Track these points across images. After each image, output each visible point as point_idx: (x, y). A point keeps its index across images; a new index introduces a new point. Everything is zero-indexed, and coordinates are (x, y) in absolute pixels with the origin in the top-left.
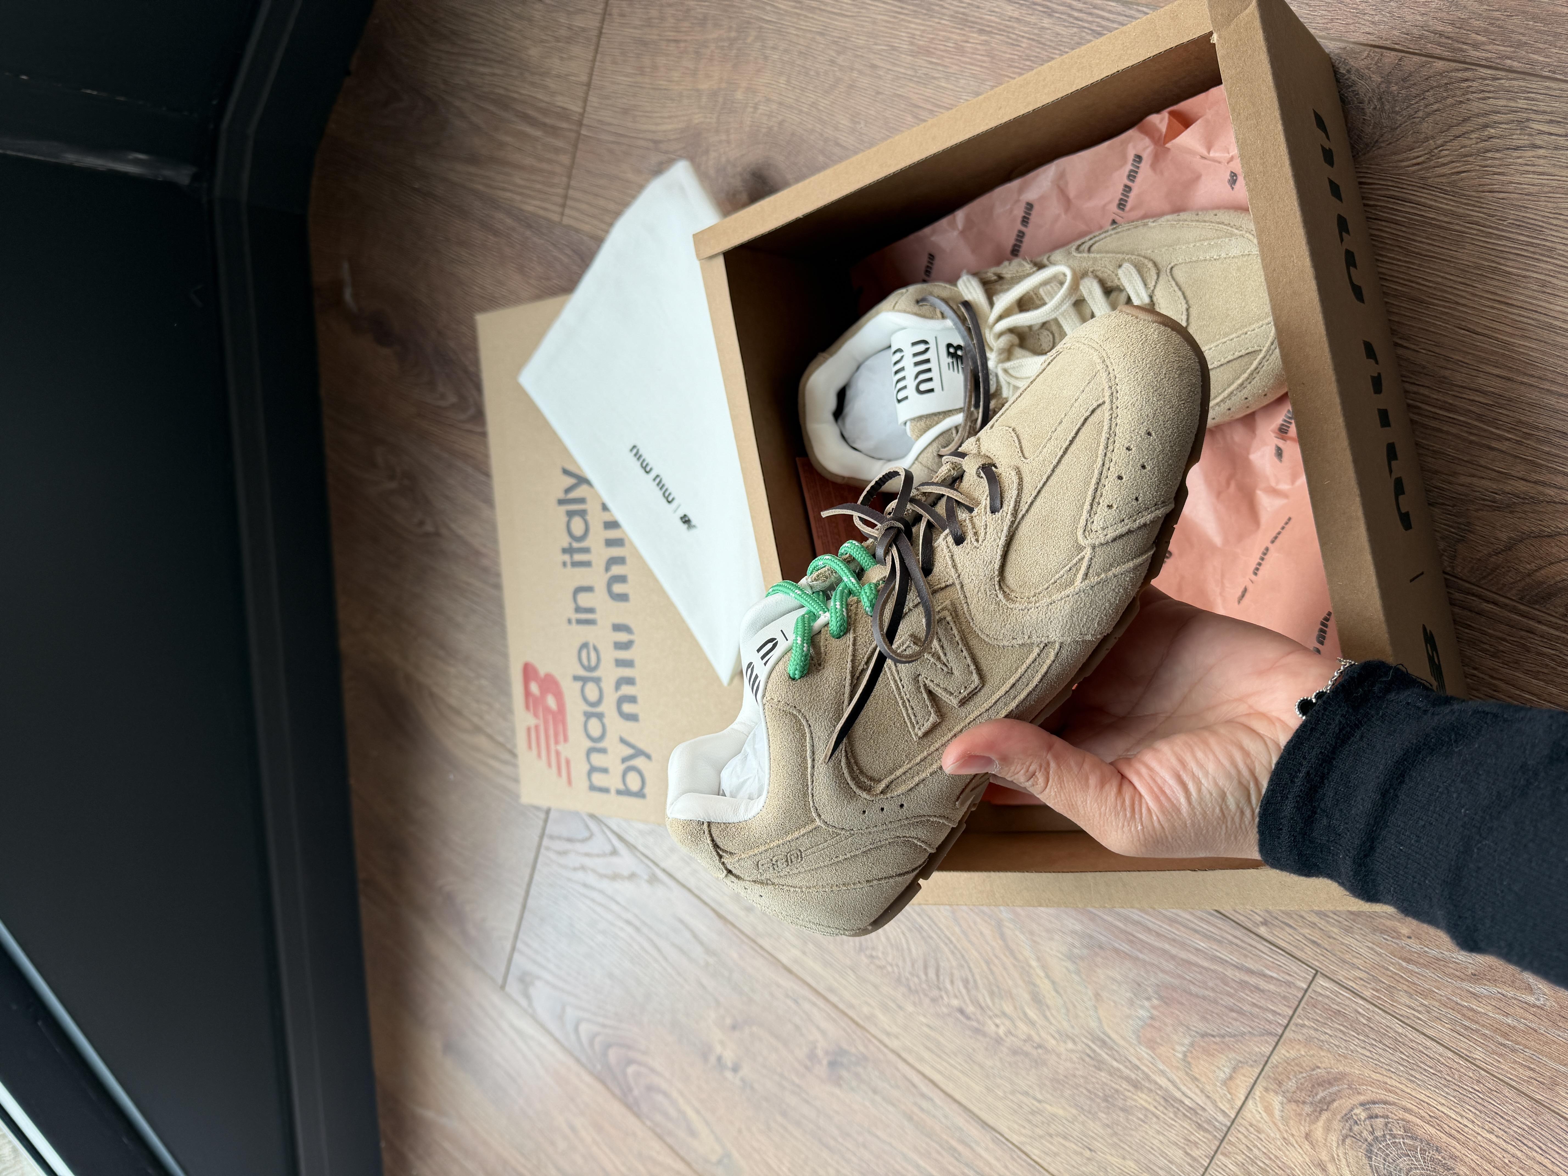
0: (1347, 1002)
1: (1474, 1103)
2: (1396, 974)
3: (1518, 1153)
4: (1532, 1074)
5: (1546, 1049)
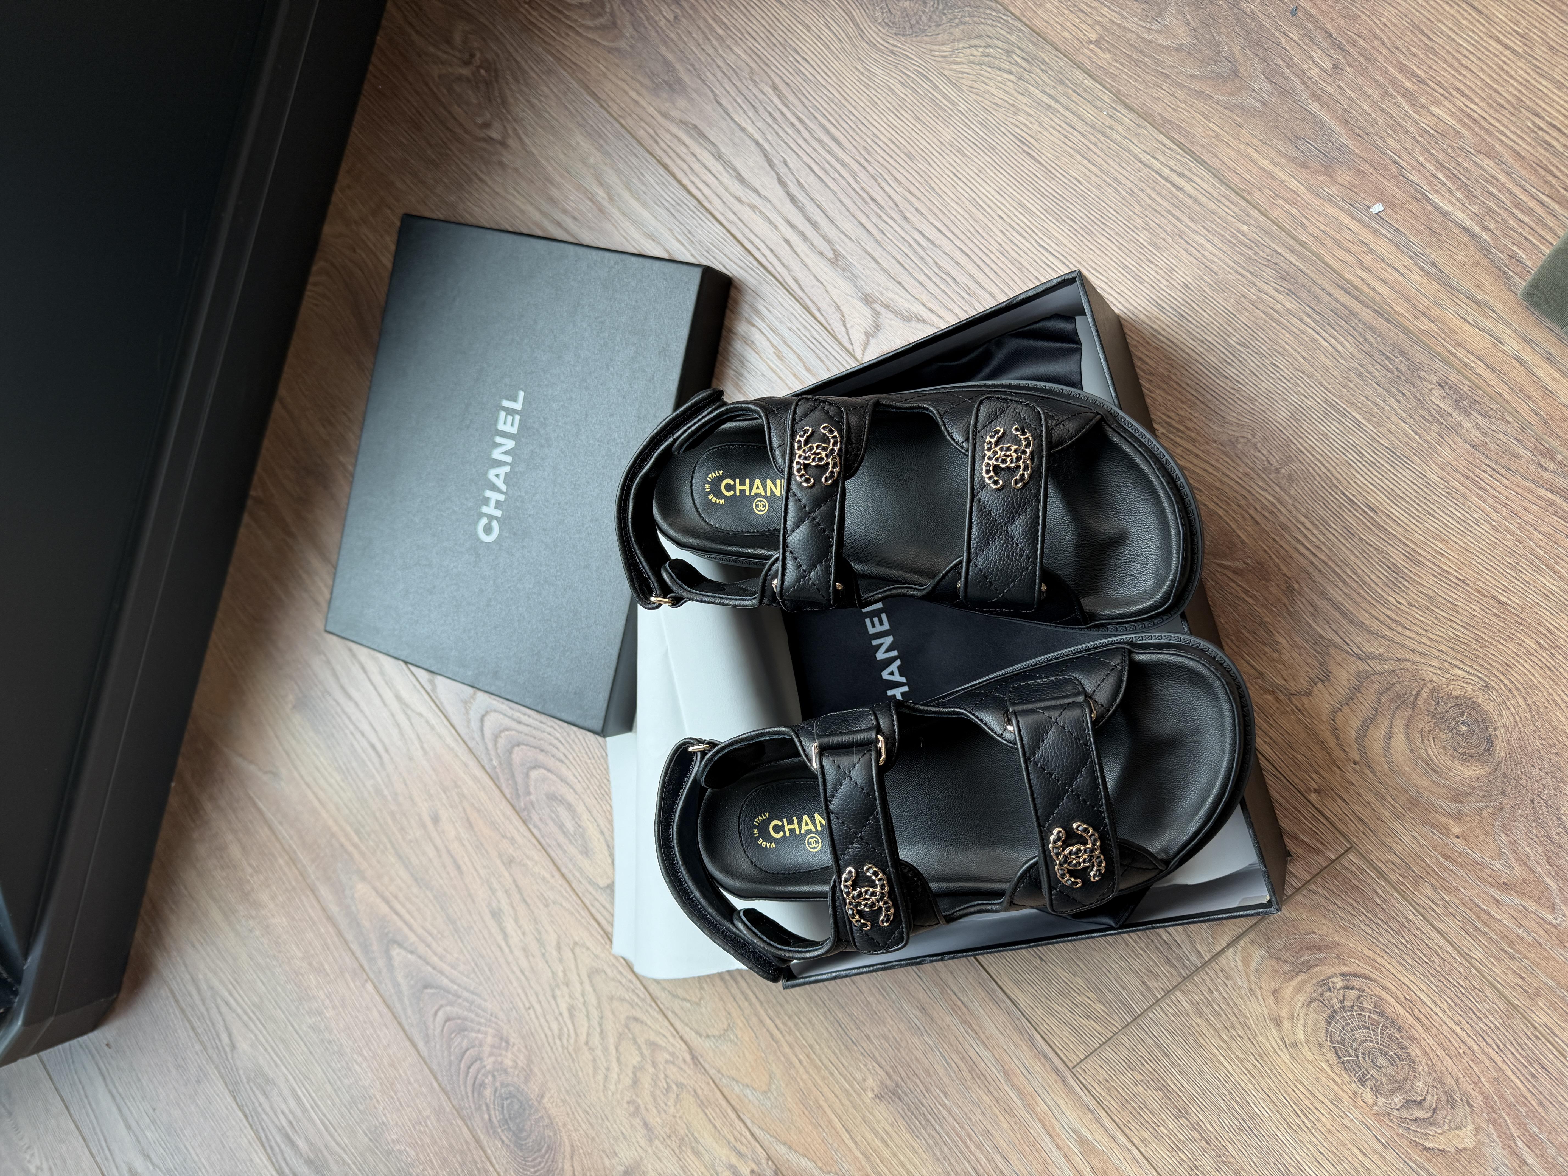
0: (1370, 881)
1: (1453, 996)
2: (1429, 866)
3: (1476, 1047)
4: (1520, 982)
5: (1544, 963)
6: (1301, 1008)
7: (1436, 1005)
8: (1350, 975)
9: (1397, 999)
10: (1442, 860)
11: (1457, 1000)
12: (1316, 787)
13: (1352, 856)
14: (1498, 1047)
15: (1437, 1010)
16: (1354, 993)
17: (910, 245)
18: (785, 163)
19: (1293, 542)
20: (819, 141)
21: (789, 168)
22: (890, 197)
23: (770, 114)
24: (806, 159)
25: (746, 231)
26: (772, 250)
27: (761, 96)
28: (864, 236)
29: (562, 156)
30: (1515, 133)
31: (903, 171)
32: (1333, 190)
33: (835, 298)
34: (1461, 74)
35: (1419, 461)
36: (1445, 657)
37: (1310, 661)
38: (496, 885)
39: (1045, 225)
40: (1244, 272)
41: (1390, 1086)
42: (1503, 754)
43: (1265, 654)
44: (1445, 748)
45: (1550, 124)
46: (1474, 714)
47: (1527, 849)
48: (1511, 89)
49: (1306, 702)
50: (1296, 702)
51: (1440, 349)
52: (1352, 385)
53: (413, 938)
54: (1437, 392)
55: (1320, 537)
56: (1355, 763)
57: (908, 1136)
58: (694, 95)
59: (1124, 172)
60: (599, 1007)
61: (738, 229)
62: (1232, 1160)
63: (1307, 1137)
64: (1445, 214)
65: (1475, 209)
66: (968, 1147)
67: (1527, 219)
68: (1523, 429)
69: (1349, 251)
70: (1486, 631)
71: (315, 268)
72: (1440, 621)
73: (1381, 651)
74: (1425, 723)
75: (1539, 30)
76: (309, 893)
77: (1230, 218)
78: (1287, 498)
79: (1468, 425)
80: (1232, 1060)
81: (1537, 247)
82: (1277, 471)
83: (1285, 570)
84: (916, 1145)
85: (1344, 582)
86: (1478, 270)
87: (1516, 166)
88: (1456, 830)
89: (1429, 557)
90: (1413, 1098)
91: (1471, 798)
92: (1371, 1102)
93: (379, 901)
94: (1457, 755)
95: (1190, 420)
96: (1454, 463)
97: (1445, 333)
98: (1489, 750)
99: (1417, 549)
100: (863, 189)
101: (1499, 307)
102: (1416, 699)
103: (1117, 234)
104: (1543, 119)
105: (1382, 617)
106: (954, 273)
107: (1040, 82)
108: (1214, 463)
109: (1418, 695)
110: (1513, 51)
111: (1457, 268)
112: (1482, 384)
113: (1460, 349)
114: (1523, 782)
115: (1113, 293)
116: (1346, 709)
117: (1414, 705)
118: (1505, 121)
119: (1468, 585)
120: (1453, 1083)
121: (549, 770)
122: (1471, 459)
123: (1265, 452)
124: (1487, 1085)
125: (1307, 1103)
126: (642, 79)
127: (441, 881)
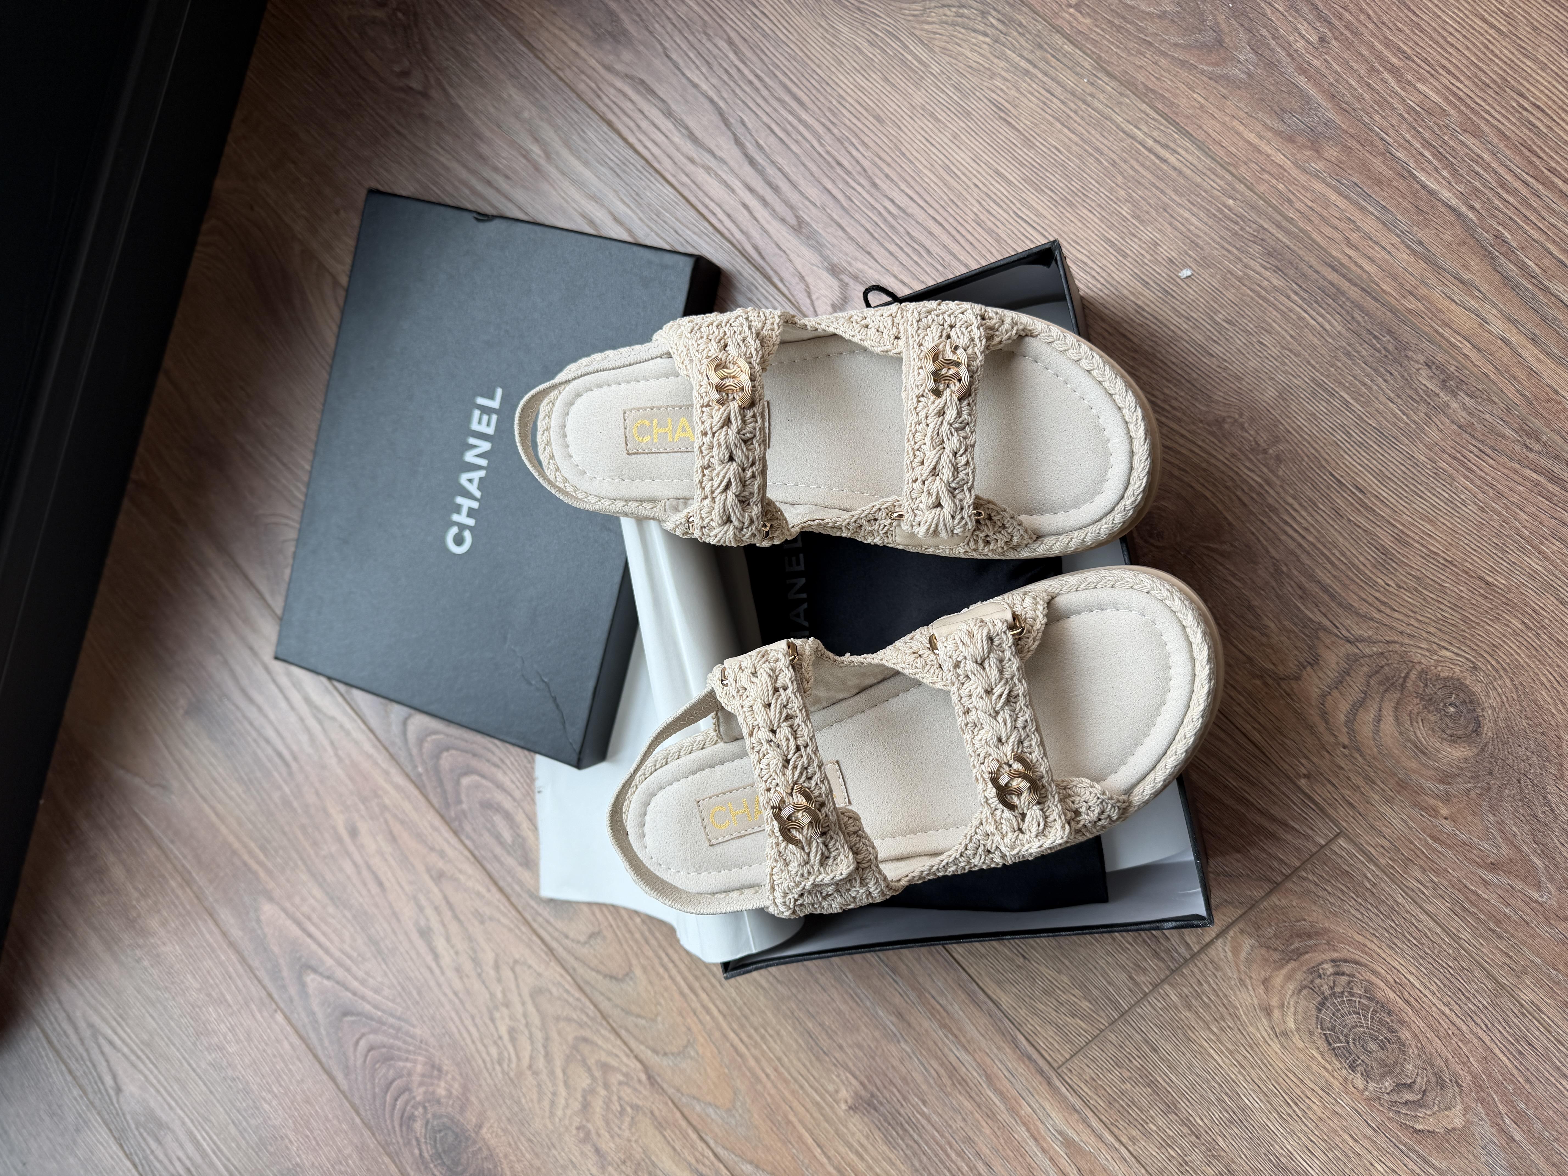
0: (1359, 866)
1: (1442, 977)
2: (1418, 849)
3: (1464, 1028)
4: (1508, 961)
5: (1530, 941)
6: (1291, 996)
7: (1426, 987)
8: (1340, 960)
9: (1386, 982)
10: (1430, 841)
11: (1446, 982)
12: (1305, 772)
13: (1341, 841)
14: (1486, 1026)
15: (1427, 992)
16: (1344, 979)
17: (880, 214)
18: (743, 123)
19: (1282, 524)
20: (780, 101)
21: (747, 128)
22: (858, 162)
23: (726, 71)
24: (765, 118)
25: (701, 194)
26: (729, 216)
27: (716, 51)
28: (830, 203)
29: (492, 110)
30: (1499, 113)
31: (871, 135)
32: (1319, 166)
33: (799, 267)
34: (1447, 51)
35: (1407, 442)
36: (1433, 639)
37: (1299, 644)
38: (424, 902)
39: (1024, 195)
40: (1230, 248)
41: (1381, 1071)
42: (1490, 734)
43: (1253, 638)
44: (1433, 730)
45: (1534, 104)
46: (1462, 695)
47: (1514, 828)
48: (1496, 69)
49: (1295, 686)
50: (1285, 687)
51: (1427, 329)
52: (1340, 364)
53: (329, 962)
54: (1424, 372)
55: (1309, 519)
56: (1345, 747)
57: (885, 1148)
58: (641, 48)
59: (1106, 142)
60: (544, 1027)
61: (691, 191)
62: (1223, 1154)
63: (1297, 1126)
64: (1431, 193)
65: (1461, 188)
66: (948, 1156)
67: (1511, 200)
68: (1508, 410)
69: (1336, 228)
70: (1473, 612)
71: (205, 227)
72: (1428, 602)
73: (1370, 633)
74: (1414, 705)
75: (1523, 10)
76: (206, 917)
77: (1215, 191)
78: (1274, 479)
79: (1455, 405)
80: (1222, 1052)
81: (1522, 228)
82: (1265, 451)
83: (1273, 552)
84: (893, 1157)
85: (1332, 563)
86: (1464, 249)
87: (1501, 146)
88: (1445, 812)
89: (1417, 538)
90: (1403, 1081)
91: (1459, 780)
92: (1361, 1087)
93: (289, 923)
94: (1445, 736)
95: (1176, 399)
96: (1442, 443)
97: (1432, 312)
98: (1477, 731)
99: (1406, 531)
100: (828, 152)
101: (1485, 287)
102: (1405, 681)
103: (1099, 205)
104: (1528, 99)
105: (1370, 600)
106: (928, 243)
107: (1018, 46)
108: (1200, 443)
109: (1406, 676)
110: (1498, 30)
111: (1444, 246)
112: (1469, 364)
113: (1447, 329)
114: (1510, 762)
115: (1095, 267)
116: (1335, 693)
117: (1403, 687)
118: (1490, 100)
119: (1455, 566)
120: (1443, 1064)
121: (483, 776)
122: (1458, 440)
123: (1252, 432)
124: (1476, 1064)
125: (1298, 1092)
126: (582, 29)
127: (361, 900)
